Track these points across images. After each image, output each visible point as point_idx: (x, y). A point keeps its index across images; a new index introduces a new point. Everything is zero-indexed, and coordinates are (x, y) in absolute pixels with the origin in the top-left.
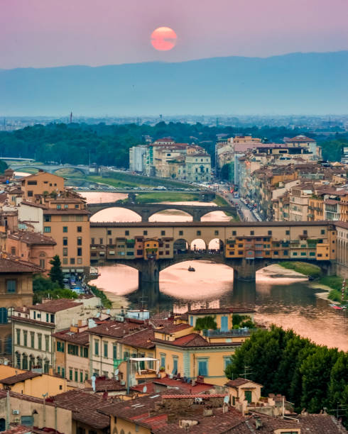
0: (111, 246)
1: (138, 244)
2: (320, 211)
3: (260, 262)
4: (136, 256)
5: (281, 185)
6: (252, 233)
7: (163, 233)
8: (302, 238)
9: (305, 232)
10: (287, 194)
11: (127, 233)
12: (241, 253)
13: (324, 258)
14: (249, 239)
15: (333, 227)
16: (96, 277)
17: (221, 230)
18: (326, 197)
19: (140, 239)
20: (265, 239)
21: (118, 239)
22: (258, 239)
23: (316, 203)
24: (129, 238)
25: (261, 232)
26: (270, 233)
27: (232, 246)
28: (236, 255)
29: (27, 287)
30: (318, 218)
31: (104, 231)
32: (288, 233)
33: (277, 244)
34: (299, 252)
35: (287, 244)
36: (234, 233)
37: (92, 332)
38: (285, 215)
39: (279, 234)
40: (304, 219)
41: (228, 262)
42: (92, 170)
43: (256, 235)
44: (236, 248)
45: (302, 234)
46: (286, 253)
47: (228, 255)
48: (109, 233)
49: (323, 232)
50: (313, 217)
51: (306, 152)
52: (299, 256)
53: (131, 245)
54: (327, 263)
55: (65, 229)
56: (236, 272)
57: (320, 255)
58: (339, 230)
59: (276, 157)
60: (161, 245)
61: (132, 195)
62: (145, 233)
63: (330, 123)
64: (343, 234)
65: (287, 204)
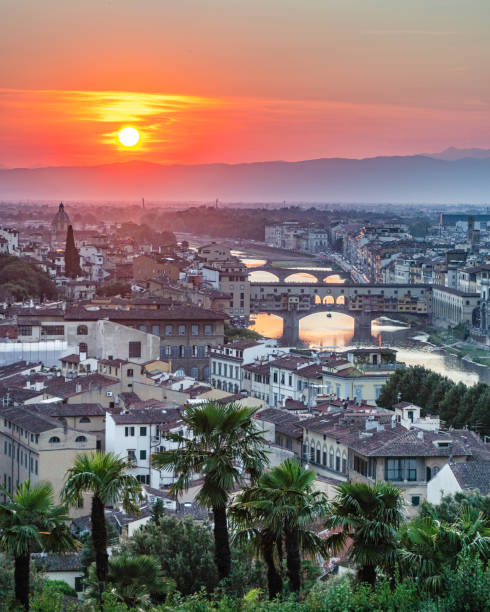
0: (263, 300)
1: (283, 299)
2: (419, 276)
3: (375, 314)
4: (281, 308)
5: (387, 255)
6: (369, 292)
7: (303, 291)
8: (406, 296)
9: (409, 292)
10: (392, 262)
11: (276, 291)
12: (360, 307)
13: (422, 312)
14: (366, 297)
15: (430, 288)
16: (253, 323)
17: (346, 289)
18: (424, 266)
19: (285, 295)
20: (379, 296)
21: (268, 295)
22: (373, 296)
23: (415, 270)
24: (278, 294)
25: (376, 291)
26: (383, 292)
27: (354, 301)
28: (357, 309)
29: (220, 330)
30: (417, 281)
31: (259, 289)
32: (396, 292)
33: (387, 300)
34: (404, 307)
35: (396, 300)
36: (356, 292)
38: (391, 279)
39: (389, 293)
40: (406, 282)
41: (350, 313)
42: (237, 242)
43: (372, 293)
44: (357, 304)
45: (406, 293)
46: (394, 307)
47: (351, 309)
48: (262, 290)
49: (422, 292)
50: (413, 280)
51: (402, 231)
52: (404, 310)
53: (278, 299)
54: (425, 315)
56: (356, 321)
57: (420, 310)
58: (435, 291)
59: (380, 234)
60: (301, 300)
61: (269, 261)
62: (289, 291)
63: (411, 209)
64: (438, 294)
65: (393, 270)
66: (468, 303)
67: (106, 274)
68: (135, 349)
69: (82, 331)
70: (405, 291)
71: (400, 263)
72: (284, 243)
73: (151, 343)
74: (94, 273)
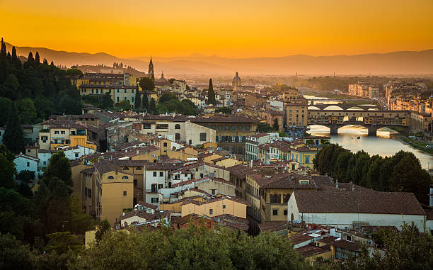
0: (319, 118)
1: (329, 118)
3: (379, 126)
7: (340, 114)
8: (396, 117)
9: (398, 115)
11: (326, 114)
12: (371, 122)
13: (405, 125)
14: (374, 117)
15: (409, 112)
16: (309, 129)
17: (363, 113)
19: (330, 116)
20: (381, 117)
21: (322, 116)
22: (378, 117)
25: (380, 114)
26: (383, 114)
27: (367, 119)
28: (369, 123)
29: (254, 128)
32: (390, 115)
33: (386, 119)
34: (395, 122)
35: (390, 119)
36: (369, 114)
37: (271, 145)
39: (387, 115)
41: (366, 126)
43: (377, 115)
44: (369, 120)
47: (366, 123)
48: (319, 113)
49: (405, 115)
52: (395, 124)
53: (327, 118)
54: (407, 127)
55: (298, 111)
56: (369, 130)
58: (413, 114)
60: (339, 118)
62: (333, 114)
64: (414, 116)
65: (396, 103)
66: (426, 120)
67: (232, 104)
68: (203, 137)
69: (178, 127)
70: (396, 114)
71: (399, 100)
72: (357, 93)
73: (211, 134)
74: (225, 103)
